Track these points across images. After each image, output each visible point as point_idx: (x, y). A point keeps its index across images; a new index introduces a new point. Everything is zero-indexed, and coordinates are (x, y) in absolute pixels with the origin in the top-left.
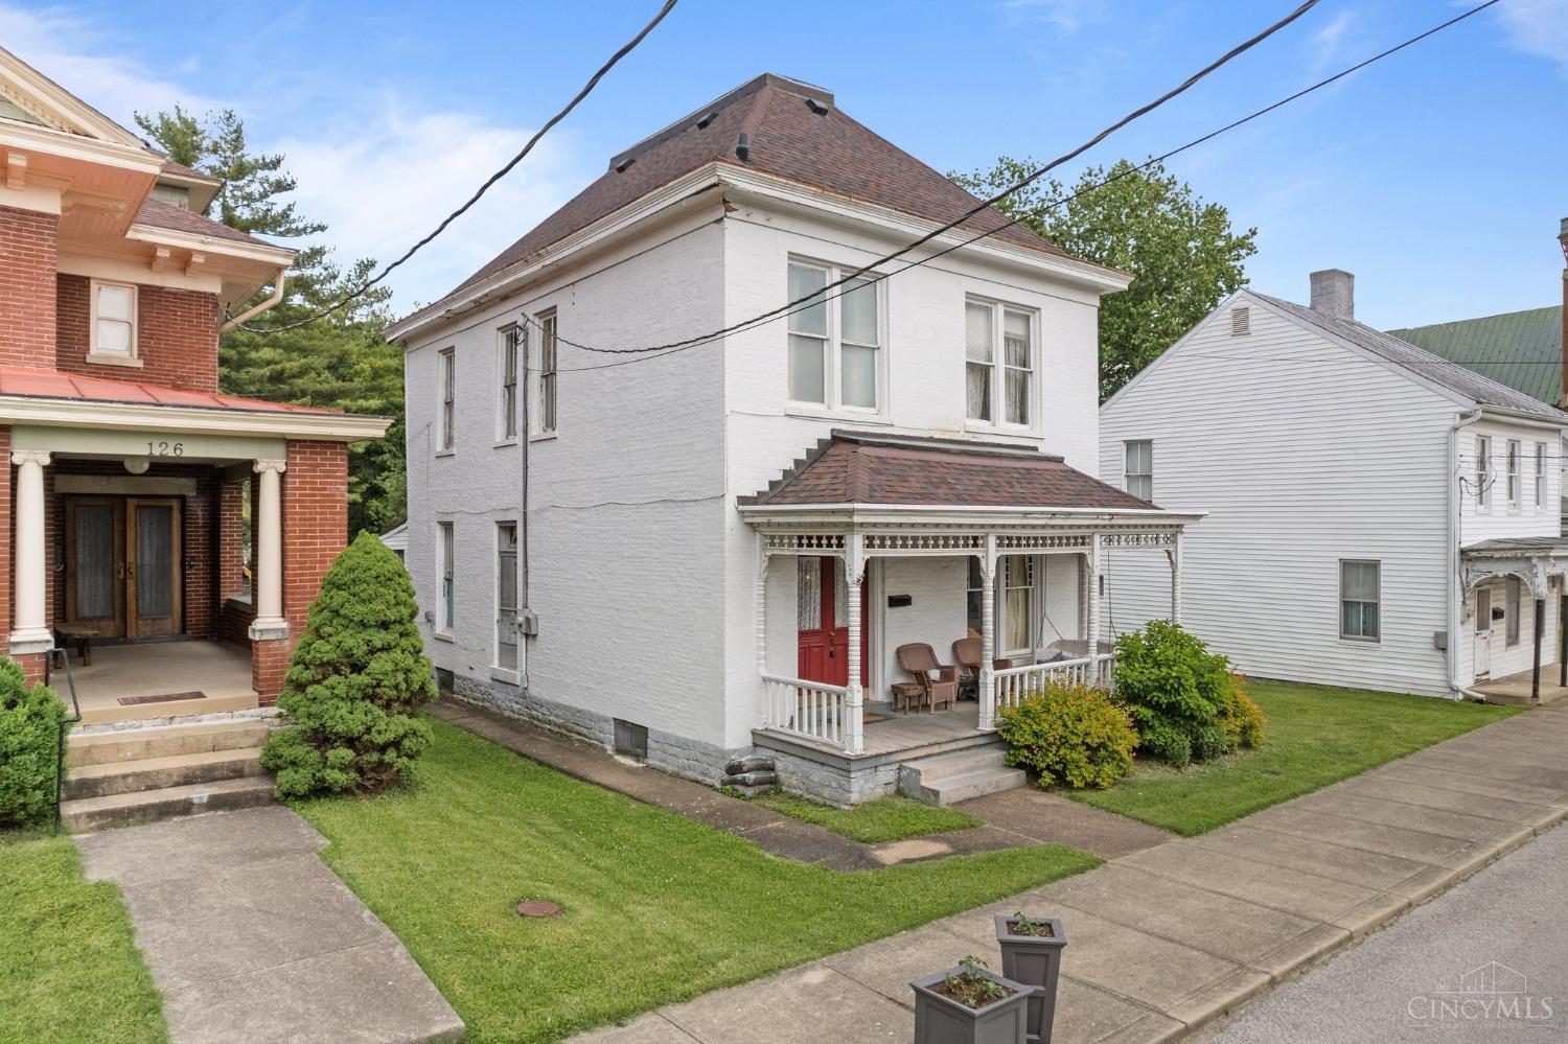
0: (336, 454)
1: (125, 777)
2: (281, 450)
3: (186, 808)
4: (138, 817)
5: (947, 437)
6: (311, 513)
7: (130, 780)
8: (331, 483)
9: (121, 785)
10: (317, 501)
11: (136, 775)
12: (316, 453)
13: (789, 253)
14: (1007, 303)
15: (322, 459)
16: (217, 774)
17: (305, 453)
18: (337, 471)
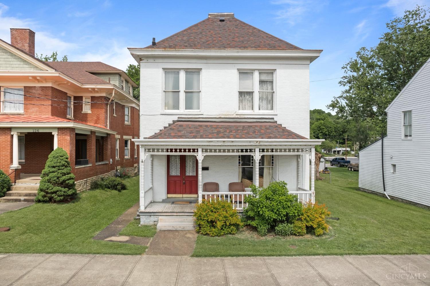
0: (67, 130)
1: (16, 193)
2: (57, 130)
3: (20, 200)
4: (12, 201)
5: (227, 117)
6: (62, 143)
7: (16, 194)
8: (66, 137)
9: (15, 195)
10: (63, 140)
11: (17, 193)
12: (63, 130)
13: (162, 68)
14: (258, 70)
15: (64, 132)
16: (31, 195)
17: (61, 130)
18: (67, 134)
